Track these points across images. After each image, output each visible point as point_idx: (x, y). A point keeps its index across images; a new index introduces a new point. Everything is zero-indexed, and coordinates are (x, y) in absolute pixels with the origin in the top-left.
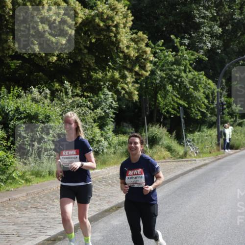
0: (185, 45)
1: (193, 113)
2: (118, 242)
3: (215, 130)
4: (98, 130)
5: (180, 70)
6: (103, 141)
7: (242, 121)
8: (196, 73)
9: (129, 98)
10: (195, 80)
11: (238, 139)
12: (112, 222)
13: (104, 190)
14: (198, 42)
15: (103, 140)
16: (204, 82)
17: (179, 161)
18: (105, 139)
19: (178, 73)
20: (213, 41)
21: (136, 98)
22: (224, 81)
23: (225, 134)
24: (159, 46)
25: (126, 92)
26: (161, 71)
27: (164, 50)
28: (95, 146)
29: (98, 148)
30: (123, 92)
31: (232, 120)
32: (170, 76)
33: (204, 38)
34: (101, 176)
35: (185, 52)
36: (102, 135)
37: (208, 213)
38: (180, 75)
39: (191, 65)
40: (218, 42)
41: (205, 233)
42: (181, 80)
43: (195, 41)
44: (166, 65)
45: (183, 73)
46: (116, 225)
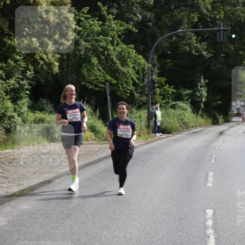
0: (113, 14)
1: (120, 91)
2: (26, 227)
3: (145, 112)
4: (10, 103)
5: (106, 41)
6: (16, 118)
7: (175, 103)
8: (125, 46)
9: (49, 69)
10: (123, 53)
11: (170, 123)
12: (21, 206)
13: (15, 172)
14: (128, 13)
15: (16, 115)
16: (133, 56)
17: (104, 144)
18: (19, 115)
19: (105, 45)
20: (144, 12)
21: (56, 69)
22: (155, 57)
23: (155, 116)
24: (83, 13)
25: (45, 63)
26: (85, 41)
27: (89, 18)
28: (6, 122)
29: (10, 125)
30: (42, 62)
31: (164, 101)
32: (96, 47)
33: (135, 9)
34: (12, 157)
35: (113, 22)
36: (15, 110)
37: (135, 198)
38: (106, 47)
39: (119, 36)
40: (149, 14)
41: (129, 218)
42: (108, 53)
43: (125, 11)
44: (91, 35)
45: (110, 45)
46: (26, 209)
